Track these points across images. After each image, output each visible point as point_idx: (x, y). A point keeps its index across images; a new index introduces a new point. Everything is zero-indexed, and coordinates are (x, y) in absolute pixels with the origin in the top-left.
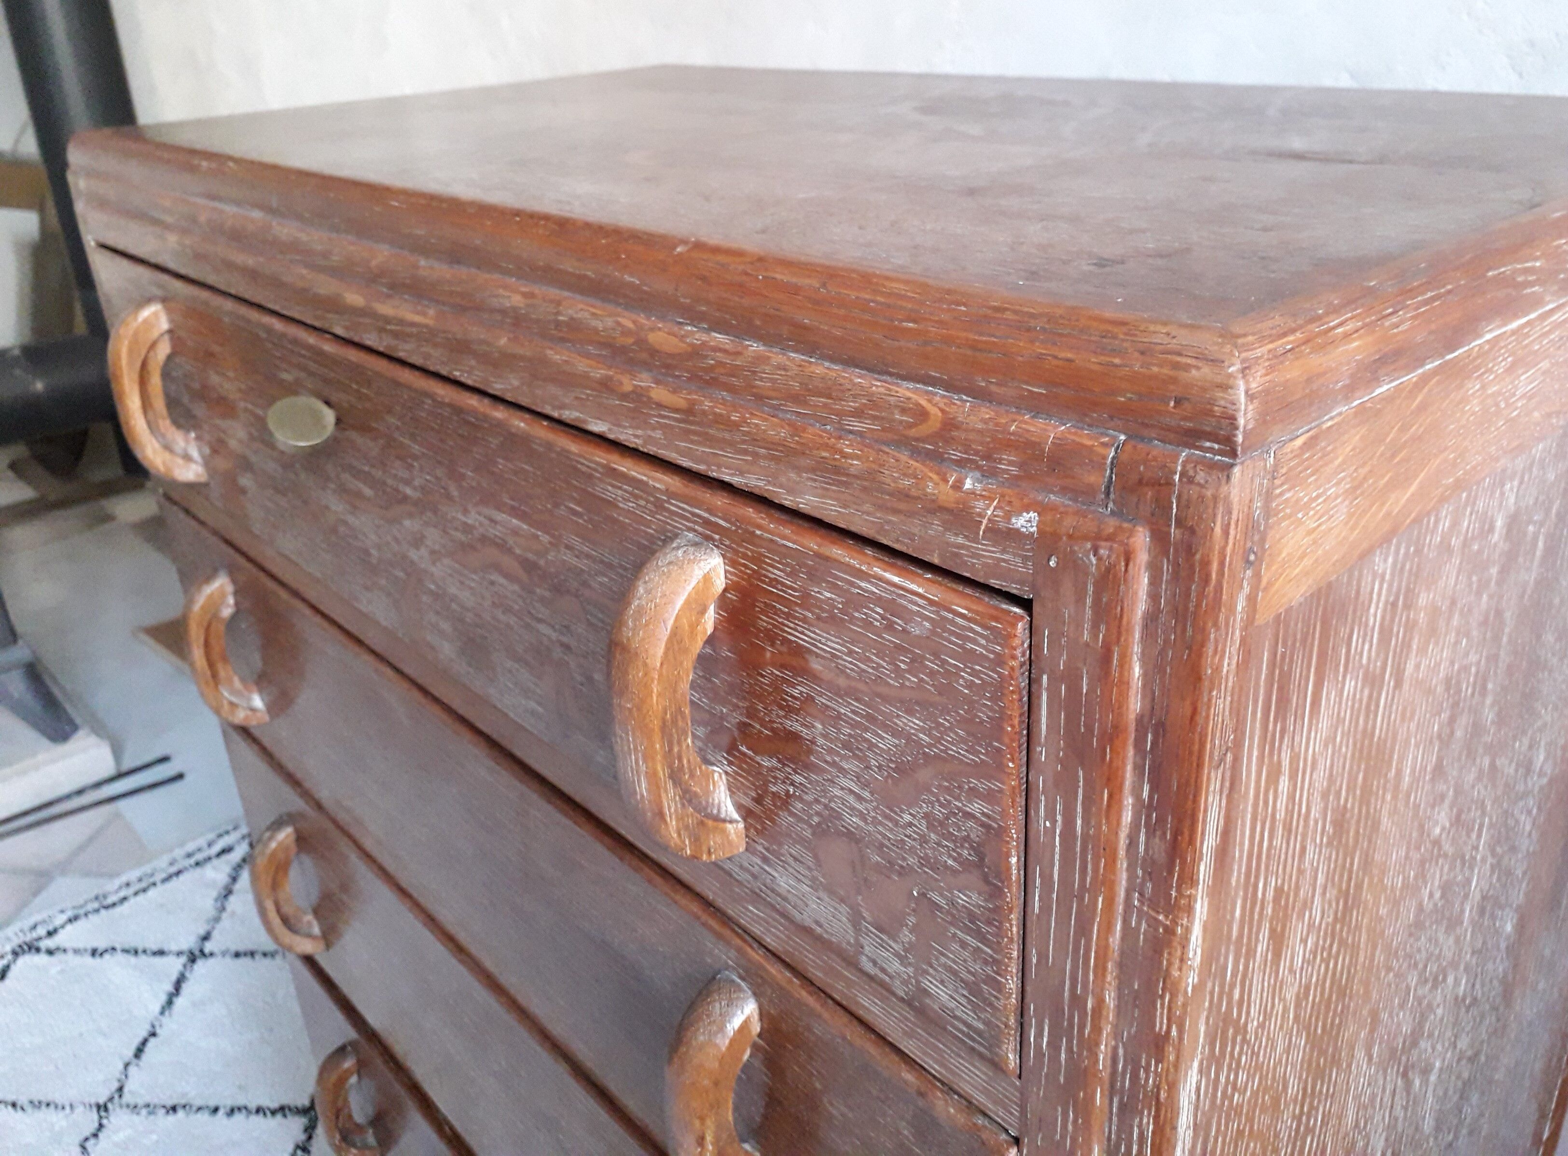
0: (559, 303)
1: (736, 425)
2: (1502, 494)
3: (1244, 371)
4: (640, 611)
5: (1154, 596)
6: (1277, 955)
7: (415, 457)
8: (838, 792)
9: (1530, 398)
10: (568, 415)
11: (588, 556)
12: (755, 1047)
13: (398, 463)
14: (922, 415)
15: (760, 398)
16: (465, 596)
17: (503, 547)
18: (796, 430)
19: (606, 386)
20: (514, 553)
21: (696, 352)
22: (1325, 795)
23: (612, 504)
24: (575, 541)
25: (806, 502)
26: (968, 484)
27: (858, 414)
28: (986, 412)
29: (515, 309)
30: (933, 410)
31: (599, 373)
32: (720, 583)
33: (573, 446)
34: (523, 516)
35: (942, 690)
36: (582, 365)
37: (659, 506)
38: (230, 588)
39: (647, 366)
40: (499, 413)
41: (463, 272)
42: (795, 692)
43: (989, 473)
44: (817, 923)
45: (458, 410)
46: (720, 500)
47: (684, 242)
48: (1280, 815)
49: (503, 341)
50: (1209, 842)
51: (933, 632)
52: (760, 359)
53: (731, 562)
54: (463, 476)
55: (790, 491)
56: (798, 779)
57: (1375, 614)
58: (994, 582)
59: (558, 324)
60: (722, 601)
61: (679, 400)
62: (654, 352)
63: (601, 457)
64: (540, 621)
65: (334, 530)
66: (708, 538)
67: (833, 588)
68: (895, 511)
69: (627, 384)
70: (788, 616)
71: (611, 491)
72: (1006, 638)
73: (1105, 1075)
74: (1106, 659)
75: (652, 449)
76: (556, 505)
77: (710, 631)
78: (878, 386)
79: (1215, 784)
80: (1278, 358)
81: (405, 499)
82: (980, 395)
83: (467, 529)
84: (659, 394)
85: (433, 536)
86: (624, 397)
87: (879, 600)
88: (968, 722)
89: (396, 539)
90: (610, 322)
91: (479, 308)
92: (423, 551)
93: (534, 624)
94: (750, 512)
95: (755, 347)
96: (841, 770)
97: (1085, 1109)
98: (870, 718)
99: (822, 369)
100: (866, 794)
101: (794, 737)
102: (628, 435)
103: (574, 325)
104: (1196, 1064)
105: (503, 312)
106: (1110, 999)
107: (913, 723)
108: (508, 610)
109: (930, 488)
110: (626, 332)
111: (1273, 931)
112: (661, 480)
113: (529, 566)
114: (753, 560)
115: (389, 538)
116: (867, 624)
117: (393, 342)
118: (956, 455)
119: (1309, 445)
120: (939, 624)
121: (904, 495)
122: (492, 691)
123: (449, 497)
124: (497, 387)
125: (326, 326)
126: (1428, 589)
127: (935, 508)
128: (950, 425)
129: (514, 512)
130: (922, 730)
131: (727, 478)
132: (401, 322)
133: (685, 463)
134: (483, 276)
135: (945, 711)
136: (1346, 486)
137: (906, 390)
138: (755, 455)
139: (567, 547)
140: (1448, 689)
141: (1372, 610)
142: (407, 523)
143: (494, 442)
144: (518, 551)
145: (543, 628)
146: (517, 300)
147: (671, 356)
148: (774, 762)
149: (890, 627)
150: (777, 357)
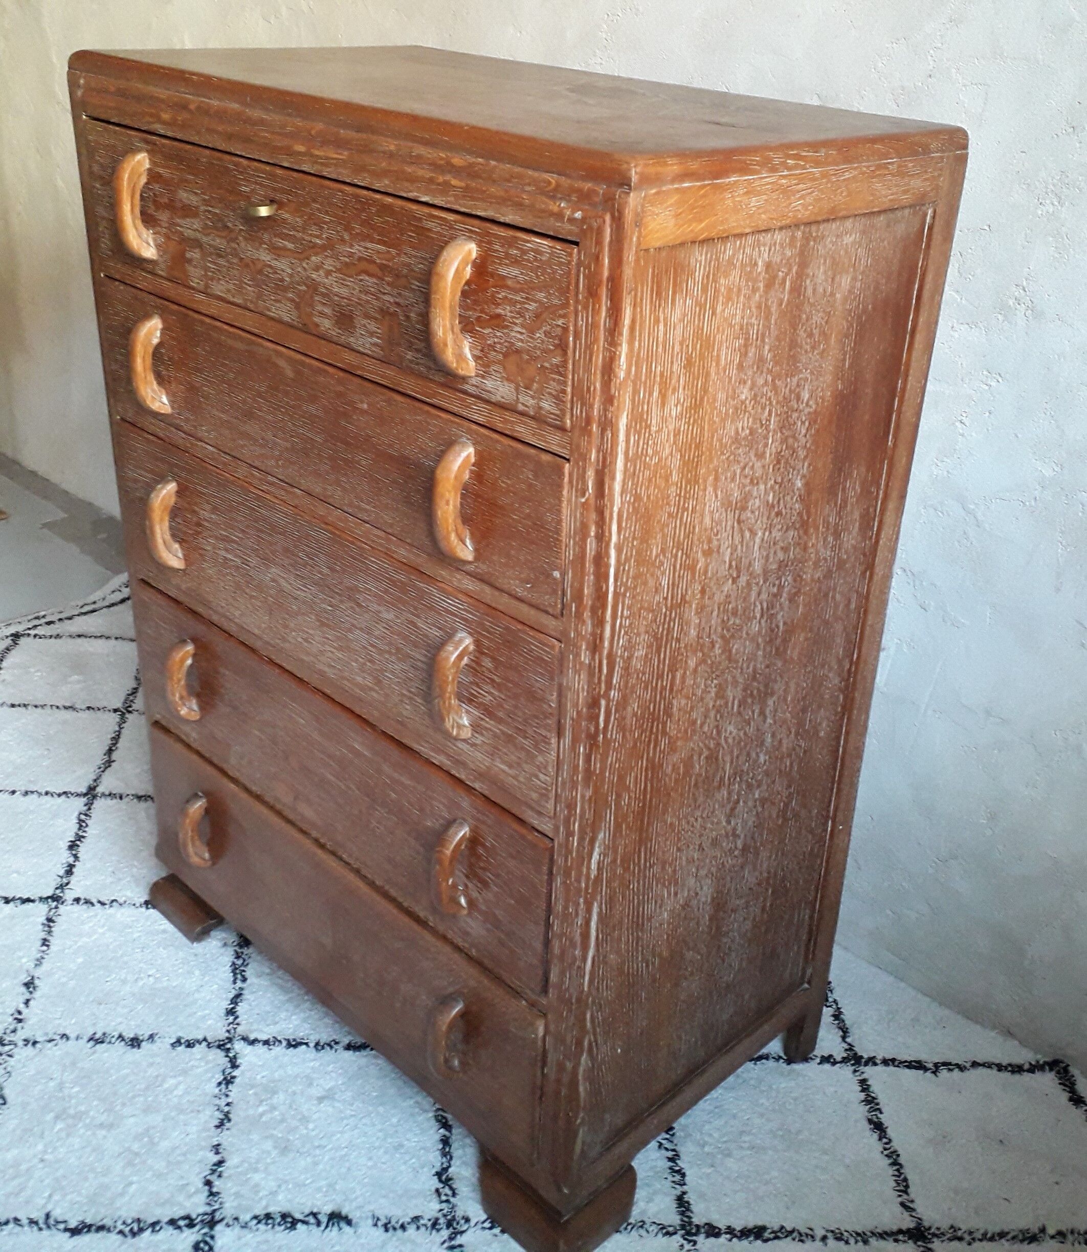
0: (411, 148)
1: (485, 191)
2: (760, 251)
3: (635, 167)
4: (445, 260)
5: (611, 236)
6: (663, 404)
7: (325, 223)
8: (513, 334)
9: (759, 208)
10: (411, 195)
11: (415, 257)
12: (472, 472)
13: (314, 228)
14: (549, 183)
15: (494, 181)
16: (344, 292)
17: (371, 261)
18: (506, 191)
19: (431, 180)
20: (375, 263)
21: (471, 165)
22: (681, 344)
23: (429, 230)
24: (409, 250)
25: (508, 219)
26: (562, 205)
27: (529, 185)
28: (569, 181)
29: (391, 151)
30: (553, 181)
31: (429, 175)
32: (474, 255)
33: (414, 207)
34: (384, 243)
35: (551, 279)
36: (420, 173)
37: (451, 228)
38: (160, 326)
39: (450, 172)
40: (378, 196)
41: (364, 136)
42: (500, 296)
43: (568, 201)
44: (503, 397)
45: (356, 196)
46: (477, 222)
47: (467, 125)
48: (661, 339)
49: (384, 164)
50: (627, 322)
51: (550, 258)
52: (495, 167)
53: (479, 246)
54: (353, 228)
55: (503, 215)
56: (498, 334)
57: (699, 275)
58: (569, 238)
59: (411, 156)
60: (474, 264)
61: (463, 184)
62: (453, 166)
63: (427, 210)
64: (384, 294)
65: (260, 272)
66: (471, 237)
67: (518, 249)
68: (540, 217)
69: (441, 179)
70: (500, 264)
71: (430, 225)
72: (570, 255)
73: (597, 418)
74: (598, 258)
75: (448, 206)
76: (402, 235)
77: (468, 277)
78: (536, 174)
79: (628, 301)
80: (646, 165)
81: (315, 246)
82: (567, 176)
83: (351, 255)
84: (454, 182)
85: (329, 264)
86: (439, 184)
87: (532, 250)
88: (558, 290)
89: (305, 269)
90: (435, 155)
91: (372, 151)
92: (321, 272)
93: (381, 296)
94: (488, 225)
95: (493, 163)
96: (515, 324)
97: (590, 433)
98: (527, 298)
99: (518, 170)
100: (524, 331)
101: (499, 316)
102: (437, 202)
103: (419, 157)
104: (625, 414)
105: (384, 152)
106: (598, 385)
107: (541, 296)
108: (367, 293)
109: (551, 207)
110: (442, 159)
111: (660, 392)
112: (451, 217)
113: (382, 267)
114: (487, 243)
115: (299, 269)
116: (528, 261)
117: (319, 167)
118: (559, 196)
119: (657, 193)
120: (552, 254)
121: (543, 211)
122: (352, 339)
123: (343, 240)
124: (377, 186)
125: (277, 162)
126: (725, 277)
127: (552, 214)
128: (558, 185)
129: (379, 242)
130: (545, 297)
131: (479, 214)
132: (327, 158)
133: (463, 210)
134: (374, 138)
135: (552, 287)
136: (673, 213)
137: (547, 176)
138: (491, 203)
139: (405, 254)
140: (741, 329)
141: (697, 274)
142: (313, 258)
143: (374, 210)
144: (378, 261)
145: (386, 298)
146: (392, 148)
147: (460, 167)
148: (490, 330)
149: (536, 259)
150: (502, 166)
